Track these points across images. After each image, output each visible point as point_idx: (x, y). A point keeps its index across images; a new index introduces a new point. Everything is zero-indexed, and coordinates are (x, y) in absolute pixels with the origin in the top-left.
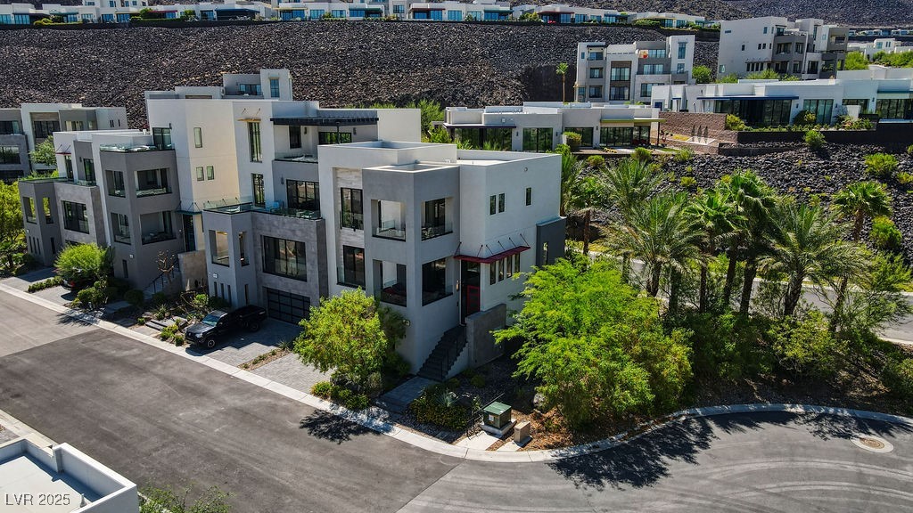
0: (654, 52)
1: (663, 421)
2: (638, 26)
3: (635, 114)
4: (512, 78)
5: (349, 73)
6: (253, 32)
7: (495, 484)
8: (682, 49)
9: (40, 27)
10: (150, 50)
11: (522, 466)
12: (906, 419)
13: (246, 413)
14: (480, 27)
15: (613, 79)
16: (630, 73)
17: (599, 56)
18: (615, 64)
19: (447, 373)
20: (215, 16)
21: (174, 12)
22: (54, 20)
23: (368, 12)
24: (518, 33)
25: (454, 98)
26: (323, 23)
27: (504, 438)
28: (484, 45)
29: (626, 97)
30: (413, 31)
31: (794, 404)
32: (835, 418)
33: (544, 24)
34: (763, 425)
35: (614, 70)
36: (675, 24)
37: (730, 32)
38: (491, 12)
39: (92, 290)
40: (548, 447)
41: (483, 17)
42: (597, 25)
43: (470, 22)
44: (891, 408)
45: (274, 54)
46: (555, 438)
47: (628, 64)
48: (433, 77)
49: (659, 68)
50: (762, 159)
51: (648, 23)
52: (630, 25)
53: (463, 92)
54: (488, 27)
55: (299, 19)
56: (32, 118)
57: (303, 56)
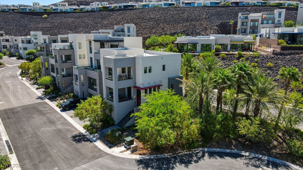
0: (269, 16)
1: (189, 151)
2: (270, 6)
3: (245, 39)
4: (214, 26)
5: (158, 24)
6: (132, 12)
7: (112, 164)
8: (280, 14)
9: (76, 12)
10: (102, 18)
11: (127, 159)
12: (290, 164)
13: (60, 131)
14: (207, 8)
15: (251, 26)
16: (258, 24)
17: (247, 18)
18: (252, 21)
19: (124, 125)
20: (123, 7)
21: (111, 6)
22: (80, 10)
23: (170, 5)
24: (221, 10)
25: (192, 33)
26: (155, 9)
27: (128, 149)
28: (207, 14)
29: (256, 33)
30: (183, 10)
31: (246, 151)
32: (259, 159)
33: (232, 7)
34: (226, 158)
35: (252, 23)
36: (286, 5)
37: (302, 7)
38: (213, 3)
39: (49, 90)
40: (141, 154)
41: (209, 5)
42: (253, 6)
43: (204, 7)
44: (286, 159)
45: (137, 19)
46: (145, 151)
47: (258, 20)
48: (186, 26)
49: (270, 22)
50: (288, 57)
51: (275, 5)
52: (267, 6)
53: (195, 31)
54: (210, 8)
55: (147, 7)
56: (61, 39)
57: (145, 19)
